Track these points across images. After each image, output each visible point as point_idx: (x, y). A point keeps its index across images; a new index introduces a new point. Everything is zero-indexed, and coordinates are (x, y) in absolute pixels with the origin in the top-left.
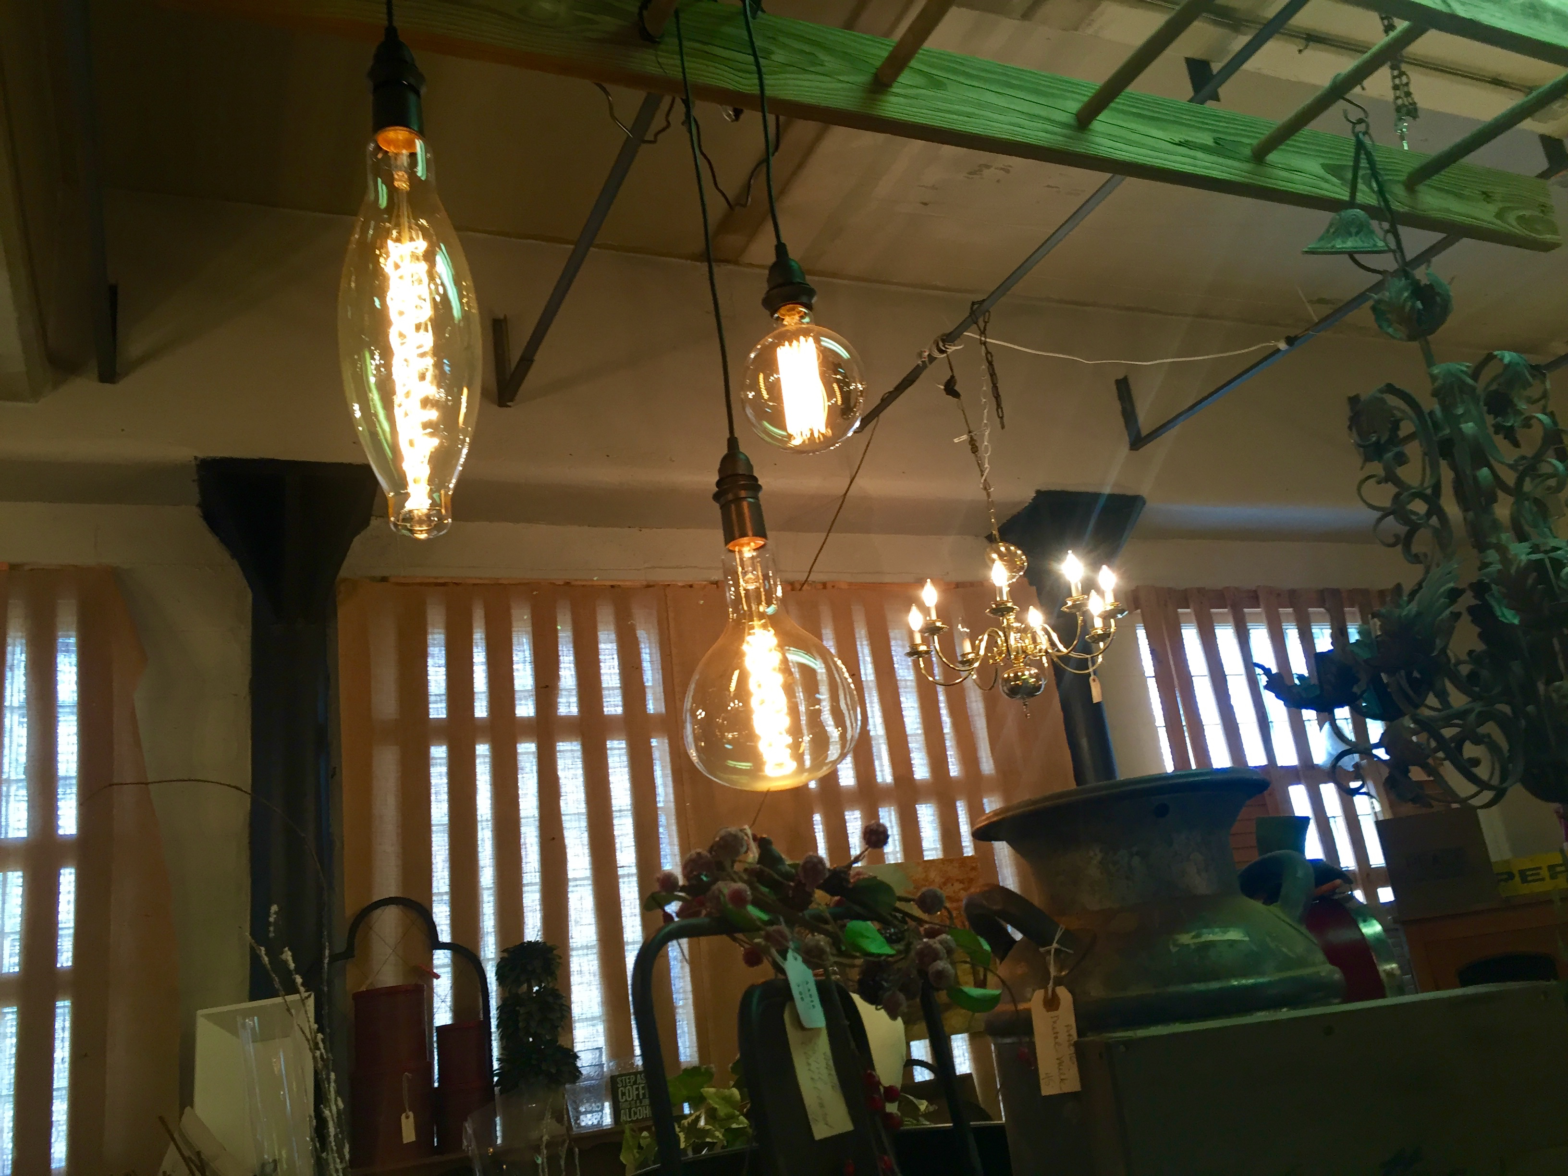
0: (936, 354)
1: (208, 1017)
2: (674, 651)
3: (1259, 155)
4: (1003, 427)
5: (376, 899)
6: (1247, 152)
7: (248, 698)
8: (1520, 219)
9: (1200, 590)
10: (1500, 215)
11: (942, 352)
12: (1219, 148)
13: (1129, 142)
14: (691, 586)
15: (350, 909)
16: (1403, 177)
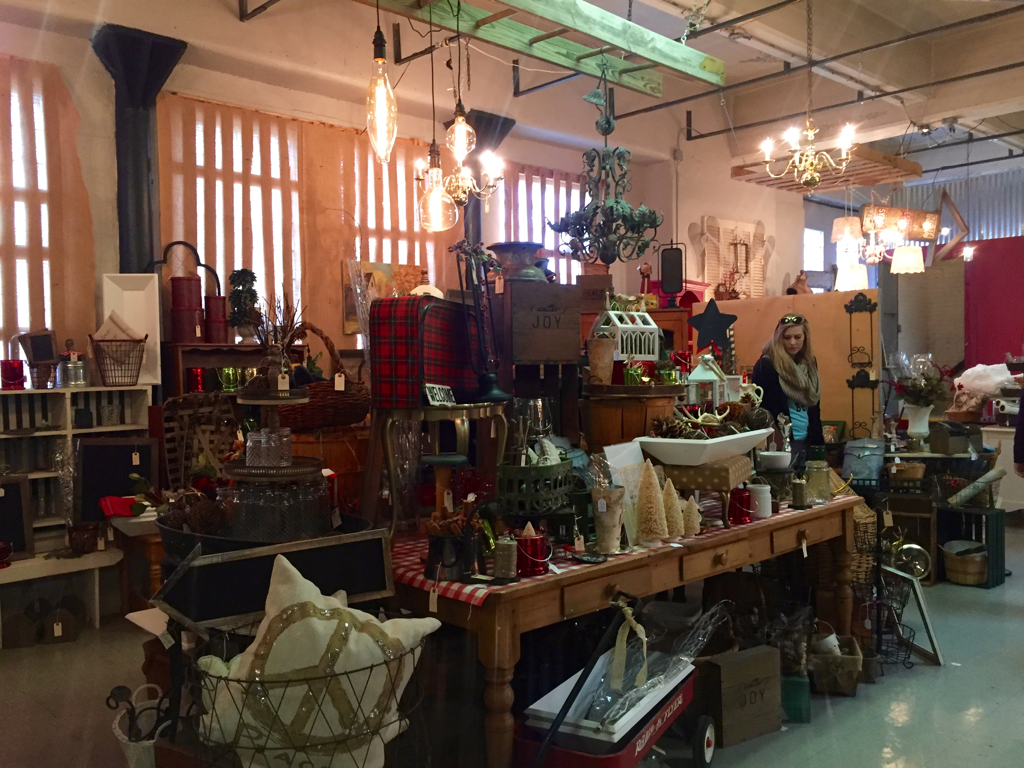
0: (444, 44)
1: (108, 277)
2: (304, 153)
3: (579, 59)
4: (469, 90)
5: (175, 240)
6: (575, 57)
7: (115, 140)
8: (651, 88)
9: (530, 167)
10: (645, 86)
11: (446, 44)
12: (567, 56)
13: (543, 51)
14: (312, 123)
15: (164, 244)
16: (619, 70)
